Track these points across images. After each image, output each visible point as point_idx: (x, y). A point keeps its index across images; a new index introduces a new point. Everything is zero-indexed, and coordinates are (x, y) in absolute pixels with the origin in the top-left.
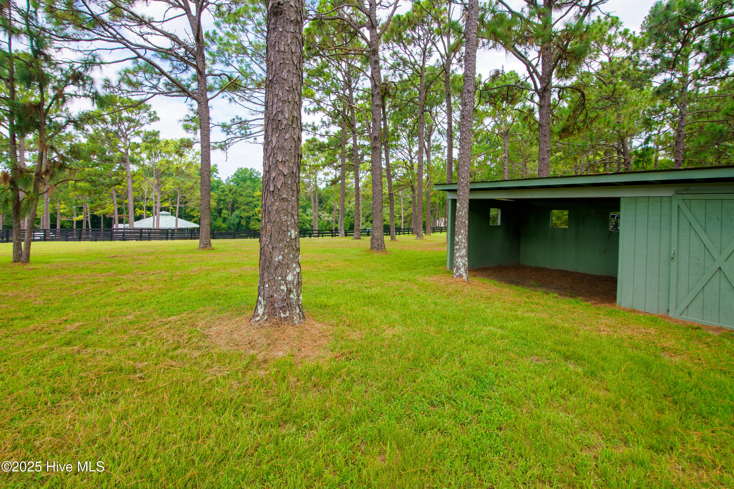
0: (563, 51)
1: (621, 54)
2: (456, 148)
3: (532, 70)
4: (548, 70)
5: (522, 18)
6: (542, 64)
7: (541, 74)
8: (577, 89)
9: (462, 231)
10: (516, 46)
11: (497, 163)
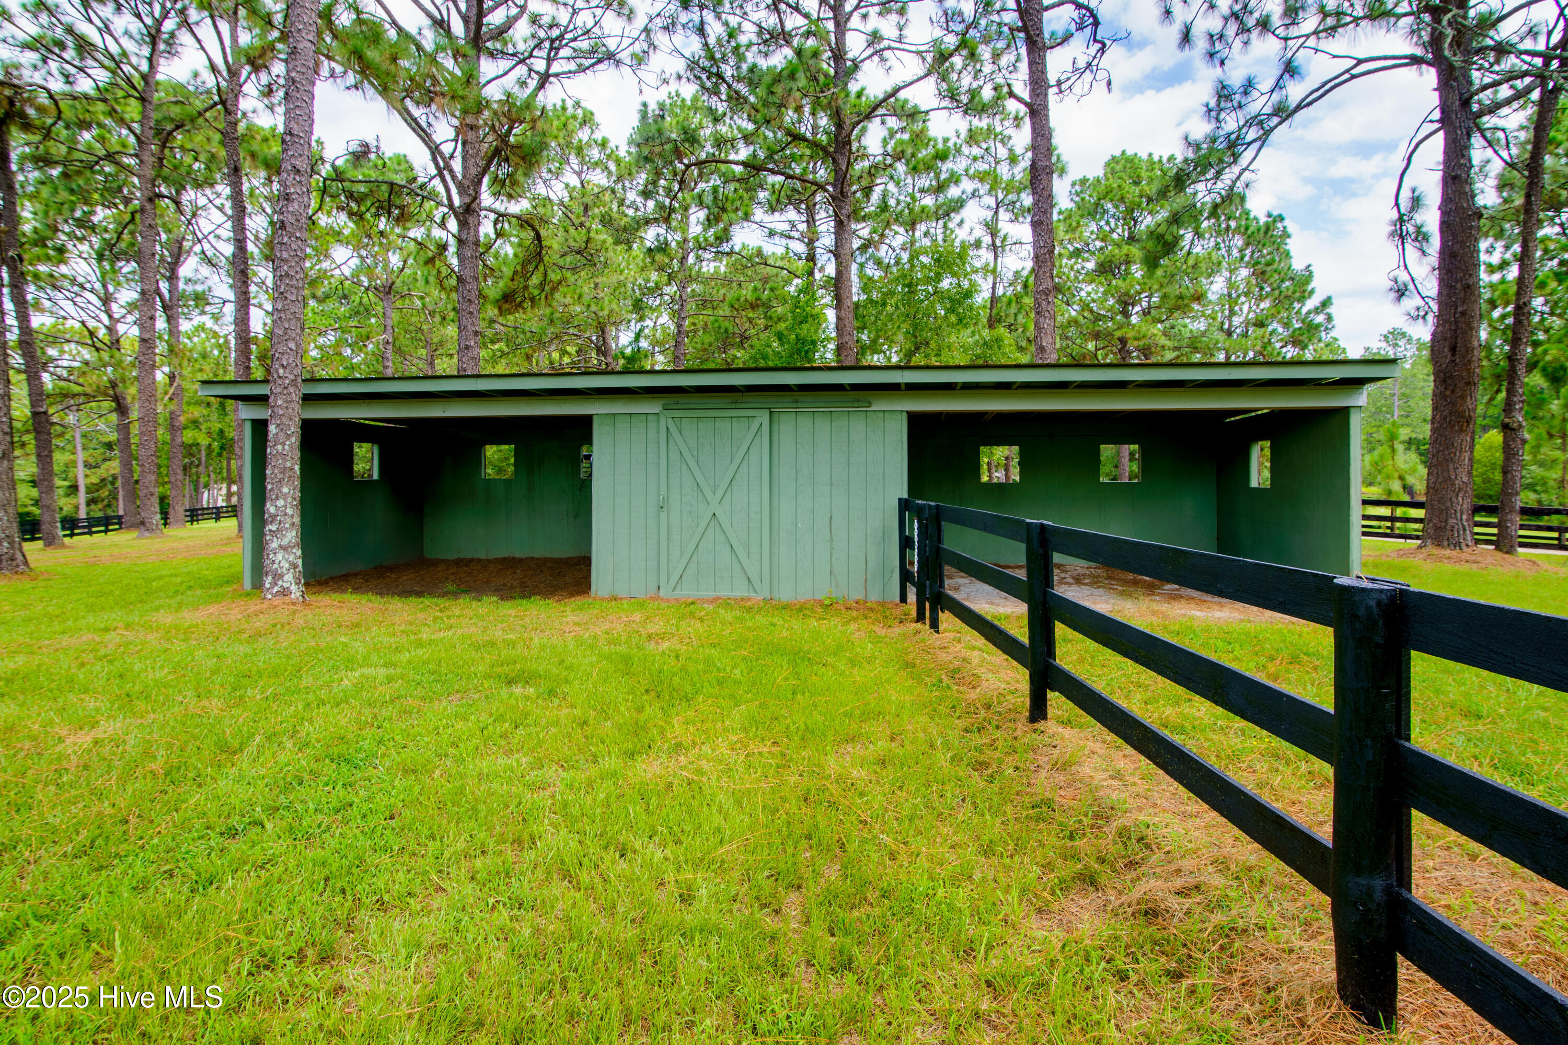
0: (503, 140)
1: (598, 178)
2: (260, 306)
3: (442, 164)
4: (474, 171)
5: (419, 48)
6: (463, 158)
7: (460, 176)
8: (527, 223)
9: (285, 490)
10: (408, 102)
11: (366, 354)
